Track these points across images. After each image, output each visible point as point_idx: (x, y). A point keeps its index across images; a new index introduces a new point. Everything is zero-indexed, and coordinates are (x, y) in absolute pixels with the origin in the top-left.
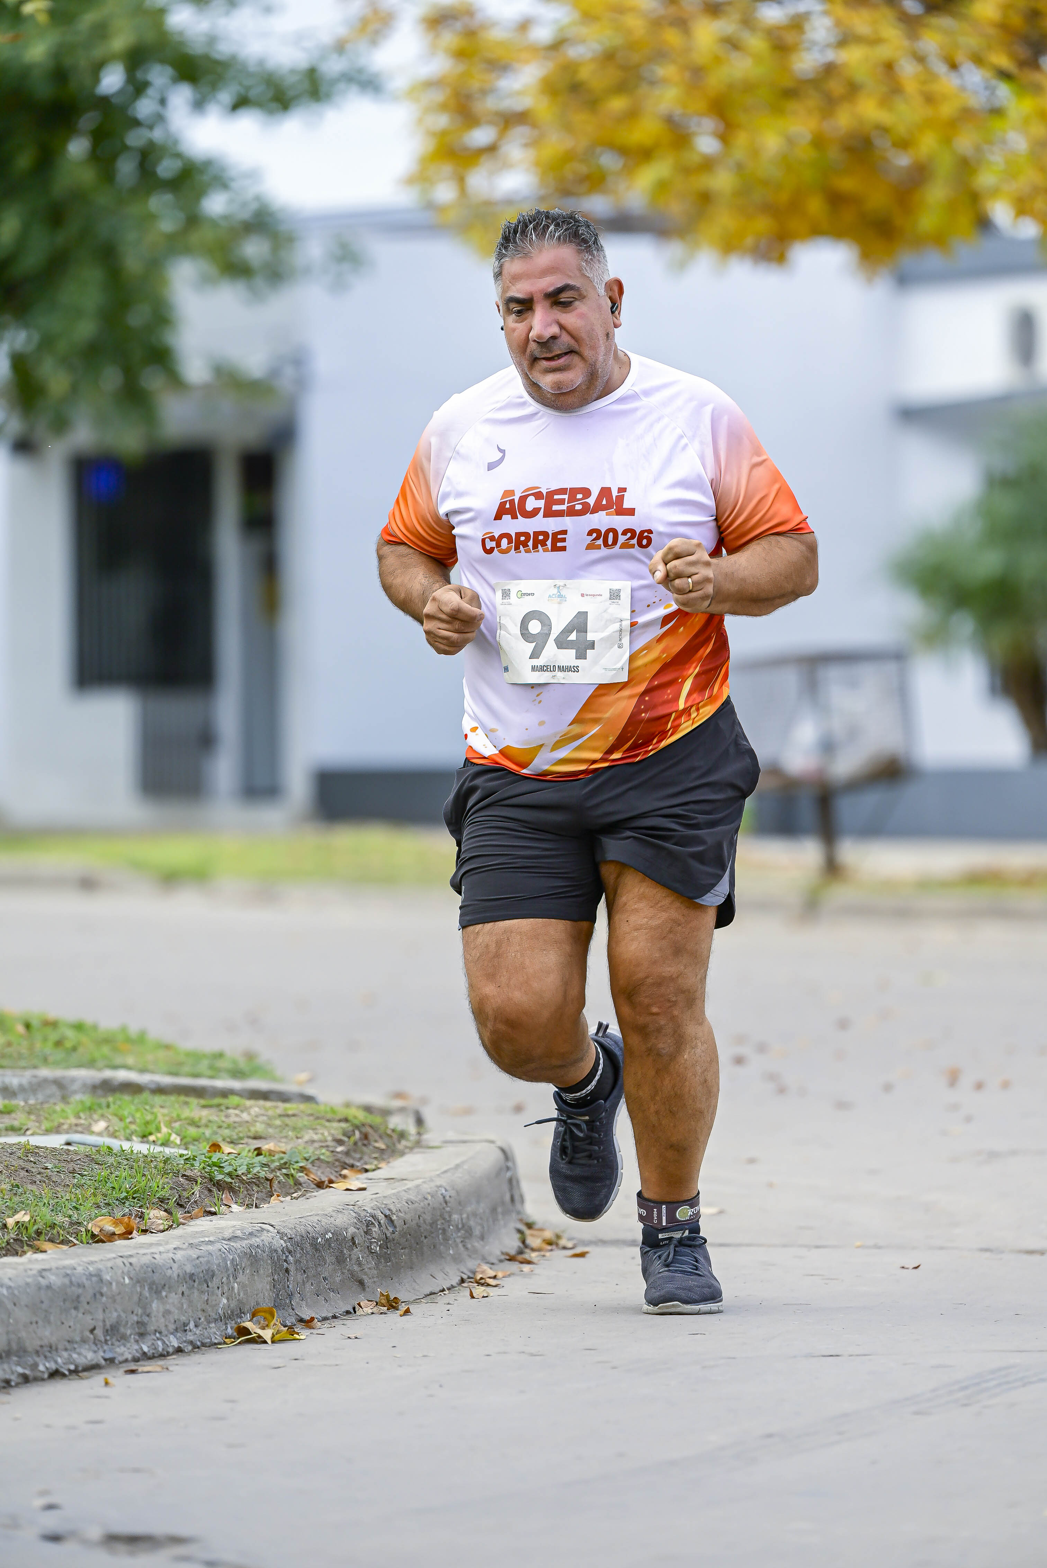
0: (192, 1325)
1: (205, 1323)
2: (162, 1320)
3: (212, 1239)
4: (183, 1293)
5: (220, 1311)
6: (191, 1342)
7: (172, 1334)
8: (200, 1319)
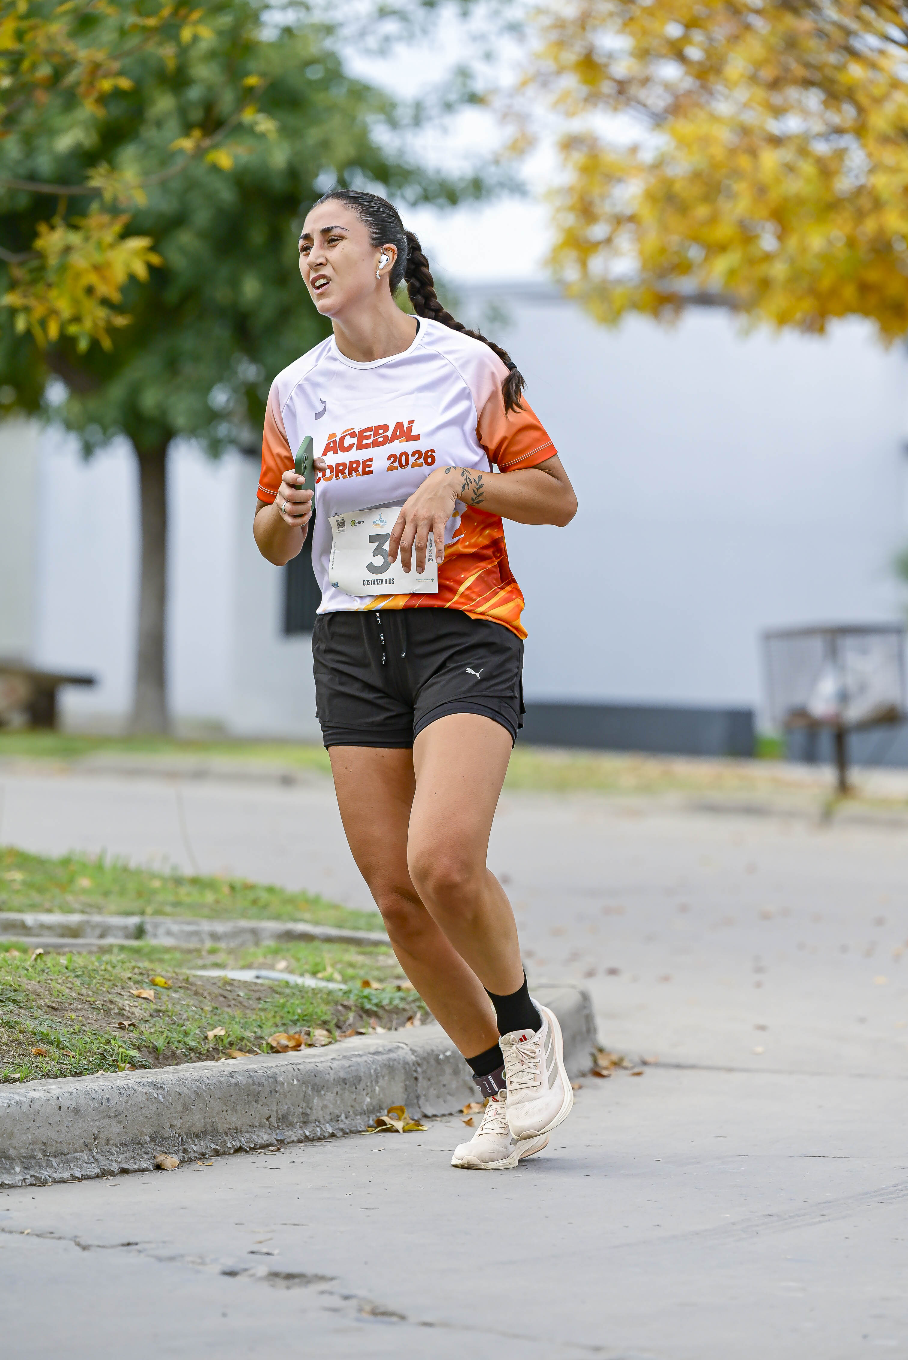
0: (343, 1117)
1: (353, 1115)
2: (321, 1112)
3: (360, 1053)
4: (337, 1093)
5: (365, 1107)
6: (342, 1130)
7: (328, 1123)
8: (349, 1112)
